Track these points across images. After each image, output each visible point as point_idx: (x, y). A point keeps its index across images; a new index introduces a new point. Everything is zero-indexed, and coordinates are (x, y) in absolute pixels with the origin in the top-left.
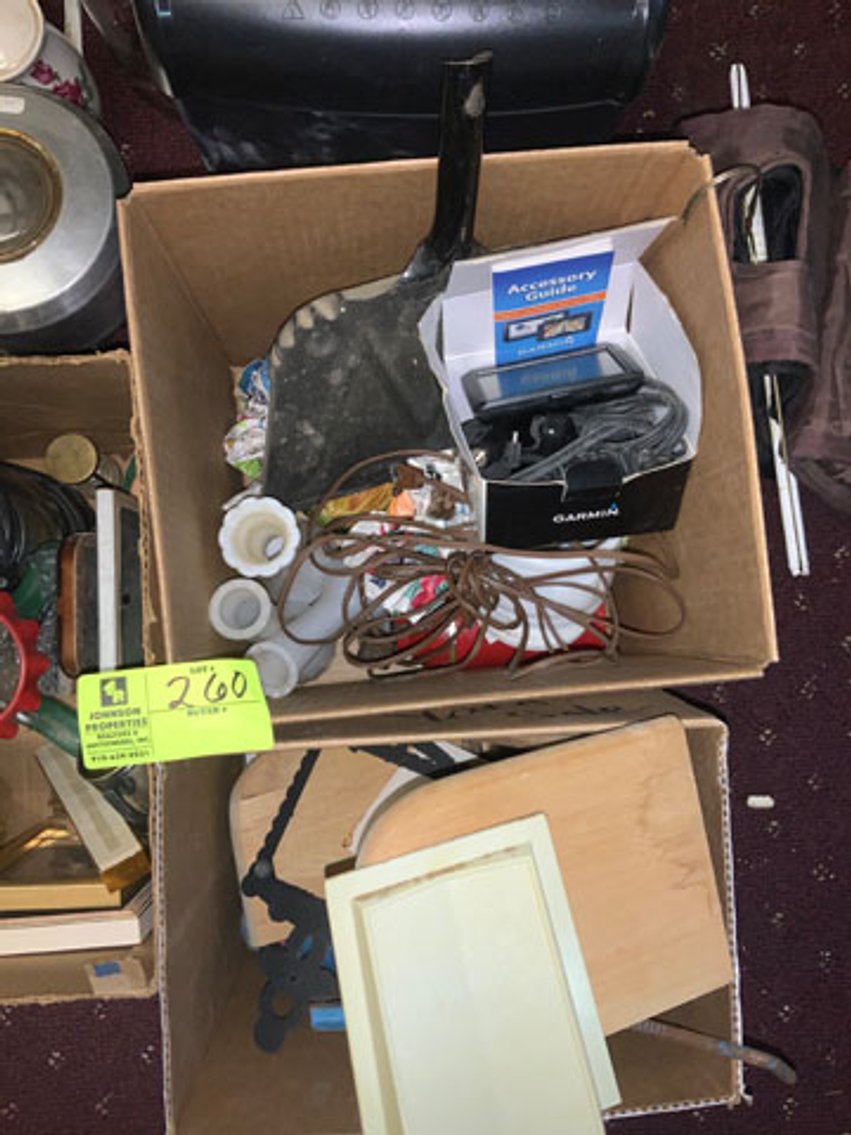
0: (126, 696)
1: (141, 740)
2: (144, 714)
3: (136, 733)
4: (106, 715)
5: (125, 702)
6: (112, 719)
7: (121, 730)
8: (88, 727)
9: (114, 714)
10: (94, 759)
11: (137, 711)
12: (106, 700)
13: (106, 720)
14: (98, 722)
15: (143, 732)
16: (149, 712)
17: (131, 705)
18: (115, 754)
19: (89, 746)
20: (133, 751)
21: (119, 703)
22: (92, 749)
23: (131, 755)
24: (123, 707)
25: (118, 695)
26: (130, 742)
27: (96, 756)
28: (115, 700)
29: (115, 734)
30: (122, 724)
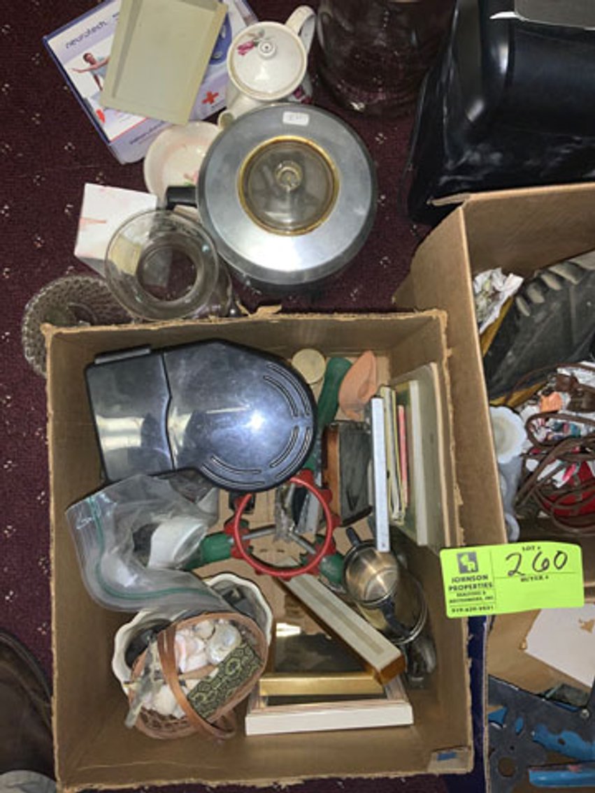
0: (477, 566)
1: (489, 598)
2: (490, 580)
3: (484, 593)
4: (463, 579)
5: (477, 570)
6: (468, 583)
7: (474, 590)
8: (450, 588)
9: (469, 579)
10: (454, 611)
11: (485, 577)
12: (463, 569)
13: (464, 583)
14: (457, 584)
15: (489, 592)
16: (494, 578)
17: (481, 572)
18: (468, 607)
19: (451, 601)
20: (482, 606)
21: (473, 571)
22: (452, 604)
23: (481, 609)
24: (476, 574)
25: (471, 566)
26: (481, 599)
27: (456, 608)
28: (469, 569)
29: (469, 594)
30: (475, 586)
